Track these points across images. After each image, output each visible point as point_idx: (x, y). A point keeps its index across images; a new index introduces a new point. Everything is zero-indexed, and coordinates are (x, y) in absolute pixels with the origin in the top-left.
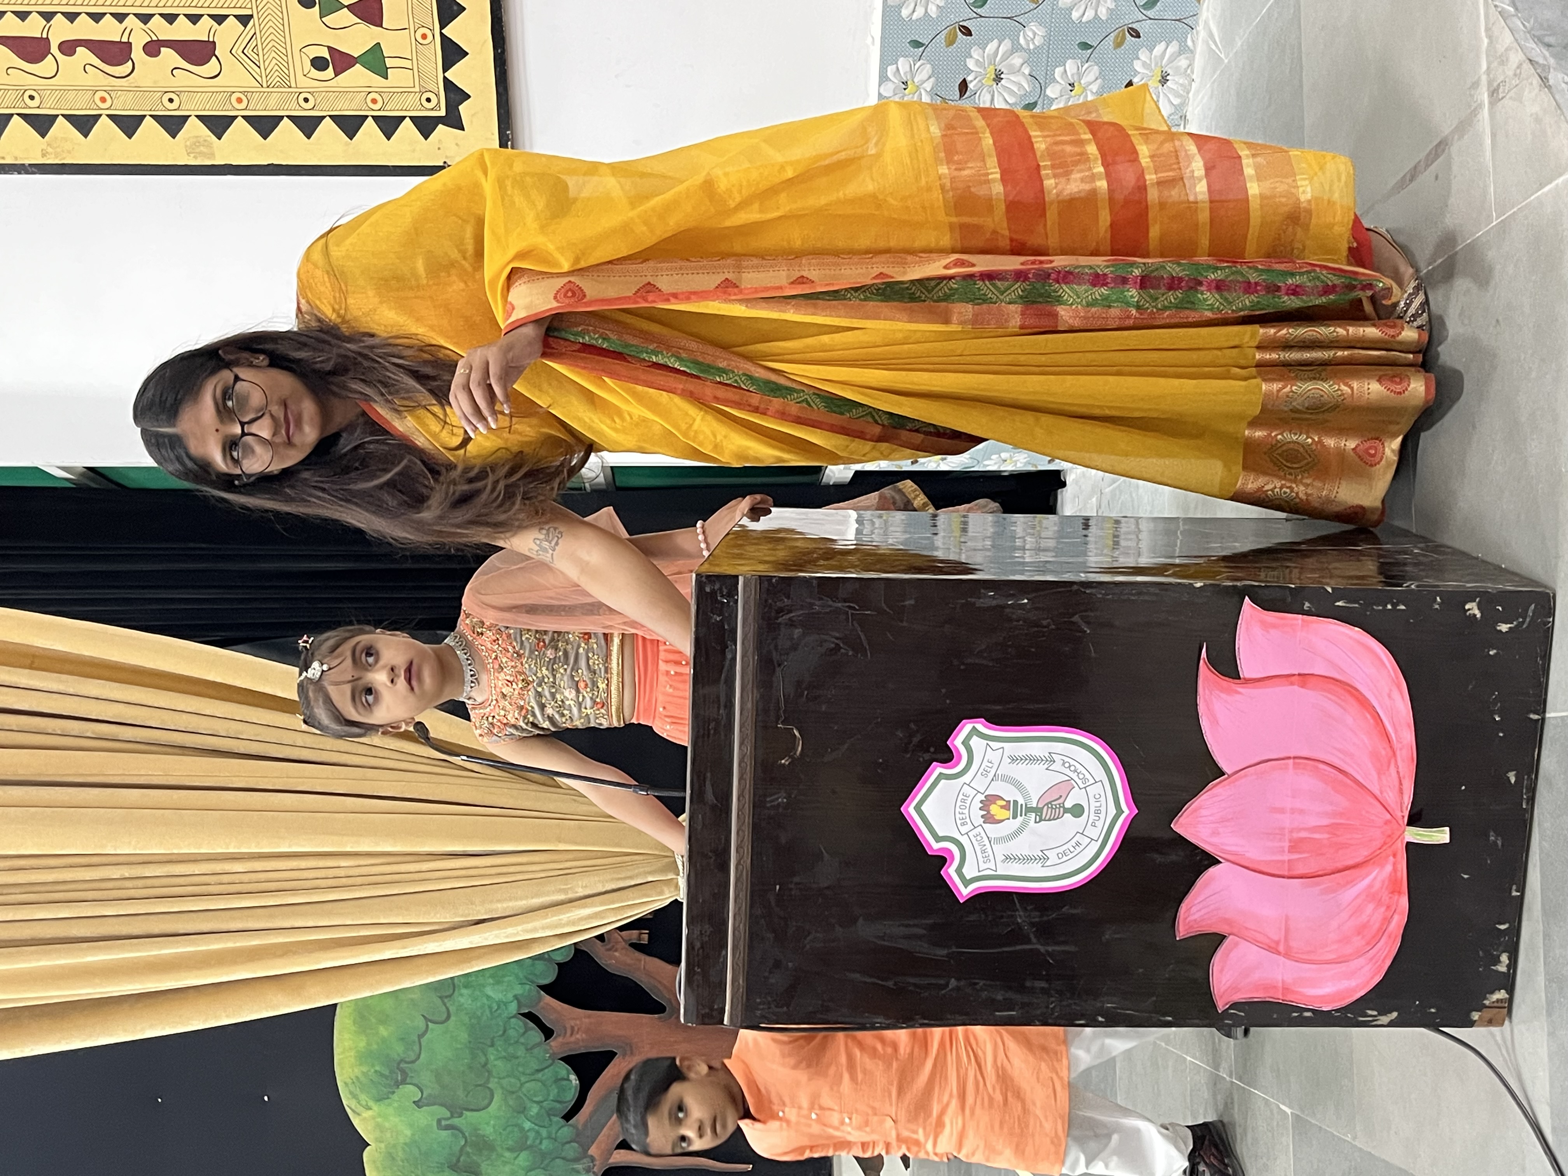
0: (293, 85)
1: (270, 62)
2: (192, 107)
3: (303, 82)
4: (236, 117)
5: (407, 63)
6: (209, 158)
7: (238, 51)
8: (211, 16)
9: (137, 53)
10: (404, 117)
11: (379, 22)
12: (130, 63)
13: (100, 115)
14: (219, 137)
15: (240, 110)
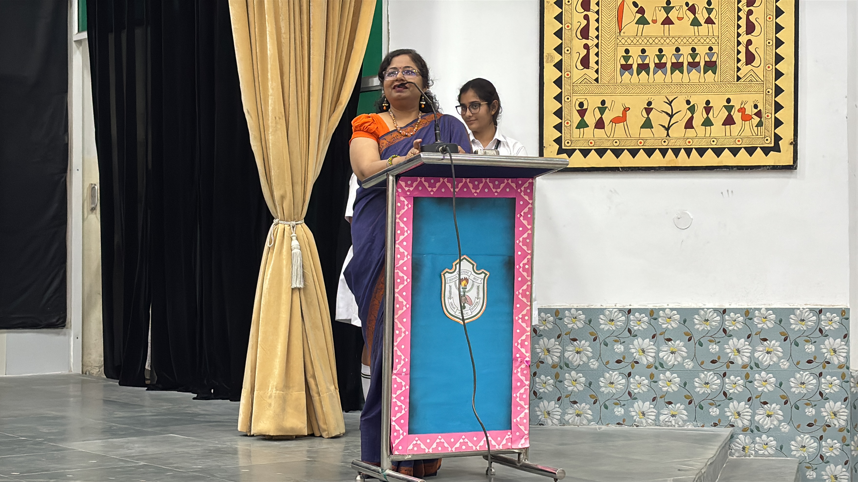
0: (573, 95)
1: (582, 88)
2: (565, 58)
3: (574, 99)
4: (562, 72)
5: (581, 137)
6: (546, 61)
7: (586, 76)
8: (598, 69)
9: (585, 41)
10: (561, 133)
11: (596, 127)
12: (581, 38)
13: (562, 24)
14: (554, 66)
15: (564, 75)
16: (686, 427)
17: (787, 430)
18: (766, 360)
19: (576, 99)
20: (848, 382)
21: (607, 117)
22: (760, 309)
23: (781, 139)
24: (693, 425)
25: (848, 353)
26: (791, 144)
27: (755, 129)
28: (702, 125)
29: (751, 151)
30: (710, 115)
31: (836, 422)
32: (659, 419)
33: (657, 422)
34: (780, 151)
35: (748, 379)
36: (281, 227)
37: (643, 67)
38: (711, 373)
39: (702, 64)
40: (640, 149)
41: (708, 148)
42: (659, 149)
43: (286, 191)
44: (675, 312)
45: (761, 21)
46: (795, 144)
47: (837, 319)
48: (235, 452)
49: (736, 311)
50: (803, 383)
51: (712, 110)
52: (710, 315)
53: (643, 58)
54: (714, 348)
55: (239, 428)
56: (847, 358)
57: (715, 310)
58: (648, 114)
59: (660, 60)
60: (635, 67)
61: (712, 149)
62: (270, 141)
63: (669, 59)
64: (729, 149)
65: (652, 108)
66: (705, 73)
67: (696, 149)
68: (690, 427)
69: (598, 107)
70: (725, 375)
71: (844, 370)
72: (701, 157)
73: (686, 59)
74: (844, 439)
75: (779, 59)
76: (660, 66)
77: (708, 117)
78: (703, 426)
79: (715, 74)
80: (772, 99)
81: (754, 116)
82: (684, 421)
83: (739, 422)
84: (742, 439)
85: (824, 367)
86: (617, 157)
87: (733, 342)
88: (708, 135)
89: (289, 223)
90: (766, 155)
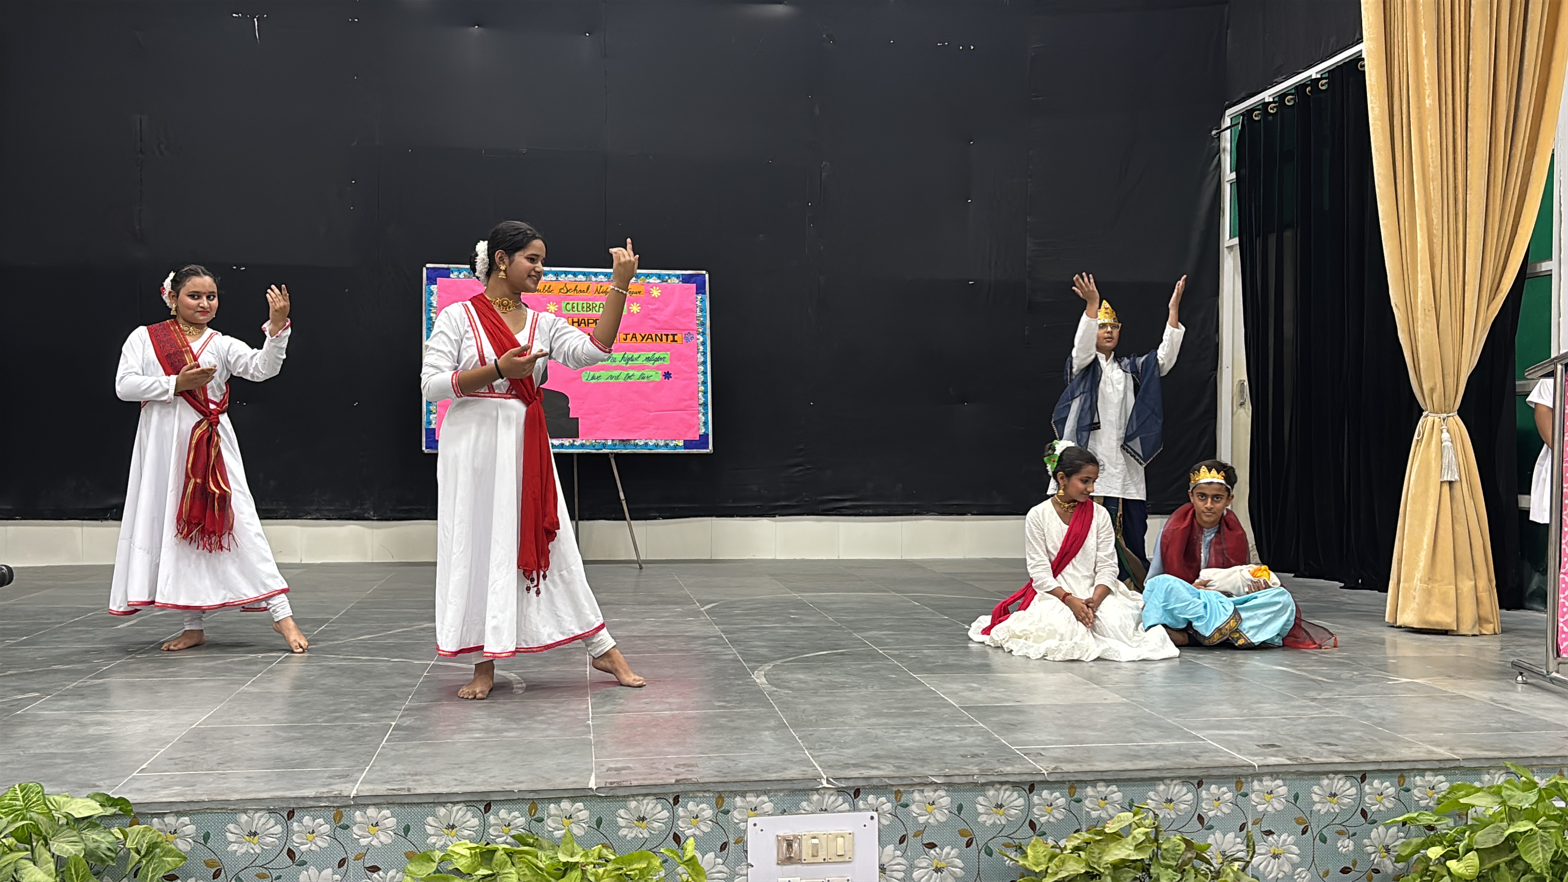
36: (1430, 419)
43: (1436, 385)
48: (1383, 642)
55: (1387, 619)
62: (1420, 334)
89: (1439, 415)
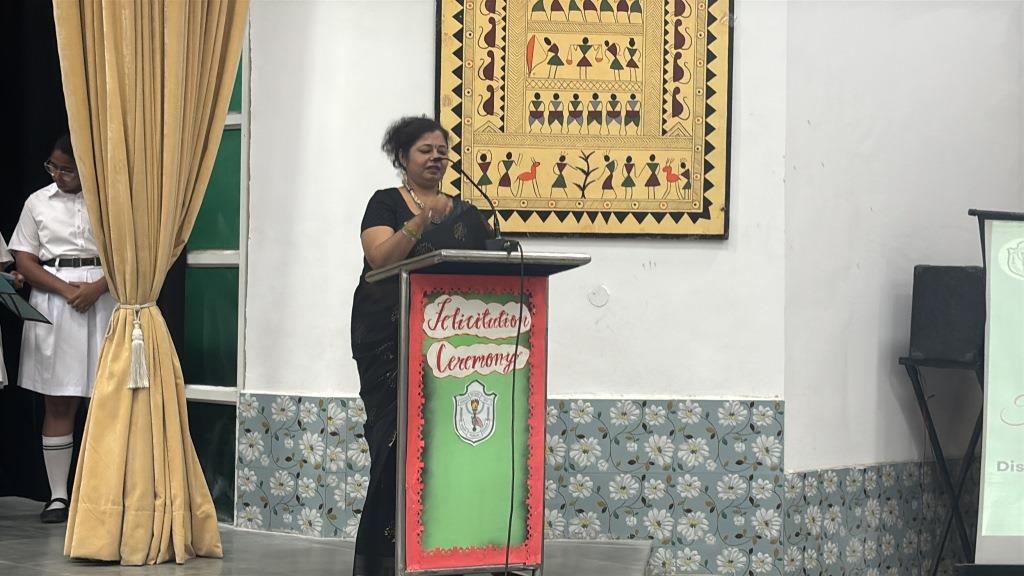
0: (475, 145)
1: (485, 137)
2: (466, 101)
3: (476, 150)
4: (461, 119)
6: (443, 104)
7: (490, 124)
8: (503, 116)
9: (488, 82)
10: (460, 191)
11: (500, 184)
12: (484, 78)
13: (462, 61)
14: (453, 110)
15: (465, 121)
16: (598, 540)
17: (713, 542)
18: (691, 461)
19: (477, 151)
20: (781, 486)
21: (514, 173)
22: (686, 401)
23: (711, 203)
24: (608, 537)
25: (782, 452)
26: (722, 209)
27: (682, 191)
28: (623, 185)
29: (677, 217)
30: (632, 174)
31: (768, 533)
32: (568, 532)
33: (565, 534)
34: (709, 218)
35: (671, 484)
37: (556, 116)
38: (628, 475)
39: (623, 114)
40: (550, 212)
41: (628, 213)
42: (574, 213)
44: (589, 404)
45: (691, 66)
46: (726, 210)
47: (771, 413)
49: (657, 403)
50: (732, 488)
51: (633, 170)
52: (628, 407)
53: (556, 105)
54: (632, 447)
56: (781, 459)
57: (635, 402)
58: (561, 171)
59: (575, 108)
60: (546, 115)
61: (634, 214)
63: (586, 107)
64: (652, 214)
65: (565, 165)
66: (626, 124)
67: (615, 213)
68: (603, 540)
69: (504, 161)
70: (644, 477)
71: (778, 472)
72: (621, 222)
73: (604, 107)
74: (776, 552)
75: (710, 111)
76: (576, 115)
77: (629, 177)
78: (618, 538)
79: (637, 125)
80: (701, 156)
81: (682, 177)
82: (597, 533)
83: (659, 533)
84: (662, 553)
85: (755, 469)
86: (525, 221)
87: (653, 439)
88: (628, 197)
89: (132, 307)
90: (694, 222)
